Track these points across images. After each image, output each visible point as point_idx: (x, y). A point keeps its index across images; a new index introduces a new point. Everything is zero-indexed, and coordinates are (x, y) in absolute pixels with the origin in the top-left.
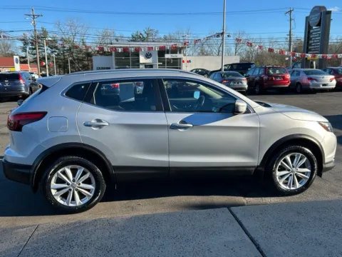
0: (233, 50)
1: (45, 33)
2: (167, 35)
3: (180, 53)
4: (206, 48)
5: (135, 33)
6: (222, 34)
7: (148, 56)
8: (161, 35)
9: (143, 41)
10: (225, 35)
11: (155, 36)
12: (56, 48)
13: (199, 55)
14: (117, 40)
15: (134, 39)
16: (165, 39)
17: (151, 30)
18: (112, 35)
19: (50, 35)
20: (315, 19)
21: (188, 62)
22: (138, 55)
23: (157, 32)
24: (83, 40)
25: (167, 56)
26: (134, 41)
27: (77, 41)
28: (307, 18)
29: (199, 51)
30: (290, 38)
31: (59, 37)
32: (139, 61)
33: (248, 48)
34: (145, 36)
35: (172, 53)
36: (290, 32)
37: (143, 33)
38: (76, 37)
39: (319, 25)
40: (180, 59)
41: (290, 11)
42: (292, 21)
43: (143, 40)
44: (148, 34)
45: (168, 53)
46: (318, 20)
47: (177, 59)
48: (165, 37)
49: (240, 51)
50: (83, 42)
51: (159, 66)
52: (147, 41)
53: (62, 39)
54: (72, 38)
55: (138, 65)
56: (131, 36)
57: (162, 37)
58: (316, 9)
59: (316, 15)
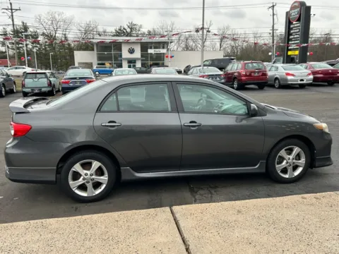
0: (218, 45)
1: (26, 28)
2: (151, 30)
3: (163, 48)
4: (191, 43)
5: (118, 28)
6: (202, 29)
7: (131, 51)
9: (127, 36)
10: (205, 30)
11: (139, 30)
12: (38, 42)
13: (183, 50)
14: (100, 35)
15: (120, 33)
17: (135, 25)
18: (95, 30)
19: (31, 29)
21: (171, 57)
22: (121, 50)
23: (141, 27)
24: (65, 35)
25: (150, 51)
26: (117, 36)
27: (59, 35)
28: (287, 13)
29: (184, 46)
30: (273, 33)
31: (40, 32)
32: (121, 56)
33: (233, 43)
34: (129, 30)
35: (155, 48)
36: (273, 27)
37: (126, 27)
38: (58, 32)
39: (299, 20)
40: (164, 54)
41: (273, 6)
42: (275, 17)
43: (129, 35)
44: (131, 29)
45: (151, 48)
47: (160, 54)
48: (149, 32)
49: (224, 46)
50: (65, 37)
51: (142, 60)
52: (131, 36)
53: (43, 34)
54: (53, 33)
55: (121, 60)
56: (114, 31)
57: (147, 32)
58: (296, 4)
59: (296, 10)
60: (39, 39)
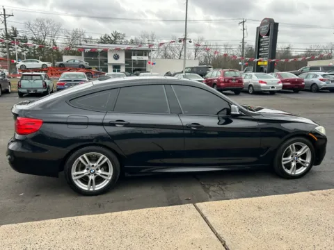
0: (193, 54)
1: (15, 33)
2: (133, 38)
3: (146, 55)
4: (169, 52)
5: (103, 36)
6: (185, 39)
7: (116, 57)
9: (111, 43)
10: (187, 41)
11: (123, 39)
12: (26, 46)
13: (163, 58)
14: (87, 42)
15: (105, 40)
16: (132, 42)
17: (118, 34)
18: (82, 37)
19: (20, 34)
20: (264, 30)
21: (153, 64)
22: (106, 56)
23: (124, 36)
24: (53, 40)
25: (134, 58)
26: (102, 43)
27: (48, 40)
28: (258, 28)
29: (163, 54)
30: (243, 45)
31: (29, 36)
32: (106, 61)
33: (206, 53)
34: (113, 38)
35: (138, 55)
36: (243, 40)
37: (111, 36)
38: (46, 37)
39: (268, 35)
40: (146, 60)
41: (243, 22)
44: (115, 37)
45: (134, 55)
46: (267, 31)
47: (143, 61)
48: (132, 40)
49: (199, 55)
50: (54, 43)
51: (126, 66)
52: (115, 43)
53: (32, 39)
54: (42, 38)
55: (107, 66)
56: (99, 38)
57: (129, 40)
58: (266, 21)
59: (265, 26)
60: (28, 43)
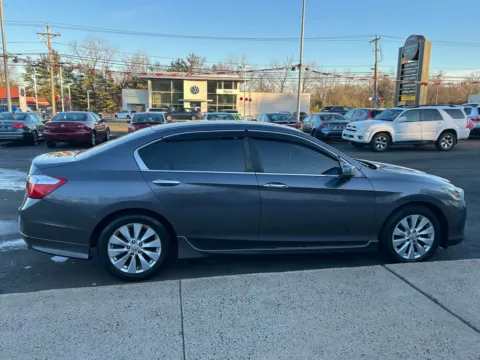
1: (56, 58)
2: (216, 64)
3: (236, 88)
4: (267, 83)
5: (175, 61)
6: (299, 66)
7: (194, 90)
8: (209, 65)
9: (186, 71)
11: (202, 65)
12: (71, 76)
13: (257, 90)
14: (152, 69)
15: (178, 66)
16: (215, 69)
17: (196, 58)
18: (145, 62)
20: (411, 51)
22: (182, 89)
23: (204, 60)
24: (106, 67)
25: (220, 91)
26: (174, 70)
27: (99, 67)
28: (401, 49)
29: (257, 86)
30: (375, 72)
31: (75, 63)
32: (182, 96)
34: (189, 64)
35: (226, 87)
36: (375, 65)
37: (186, 61)
38: (97, 63)
39: (416, 58)
40: (236, 96)
41: (376, 40)
42: (378, 53)
43: (186, 69)
44: (192, 62)
45: (220, 88)
46: (415, 53)
47: (232, 95)
48: (214, 67)
49: (308, 87)
50: (107, 71)
51: (209, 103)
53: (79, 67)
54: (91, 65)
55: (182, 102)
56: (169, 64)
57: (211, 67)
58: (412, 39)
59: (413, 46)
60: (73, 72)
